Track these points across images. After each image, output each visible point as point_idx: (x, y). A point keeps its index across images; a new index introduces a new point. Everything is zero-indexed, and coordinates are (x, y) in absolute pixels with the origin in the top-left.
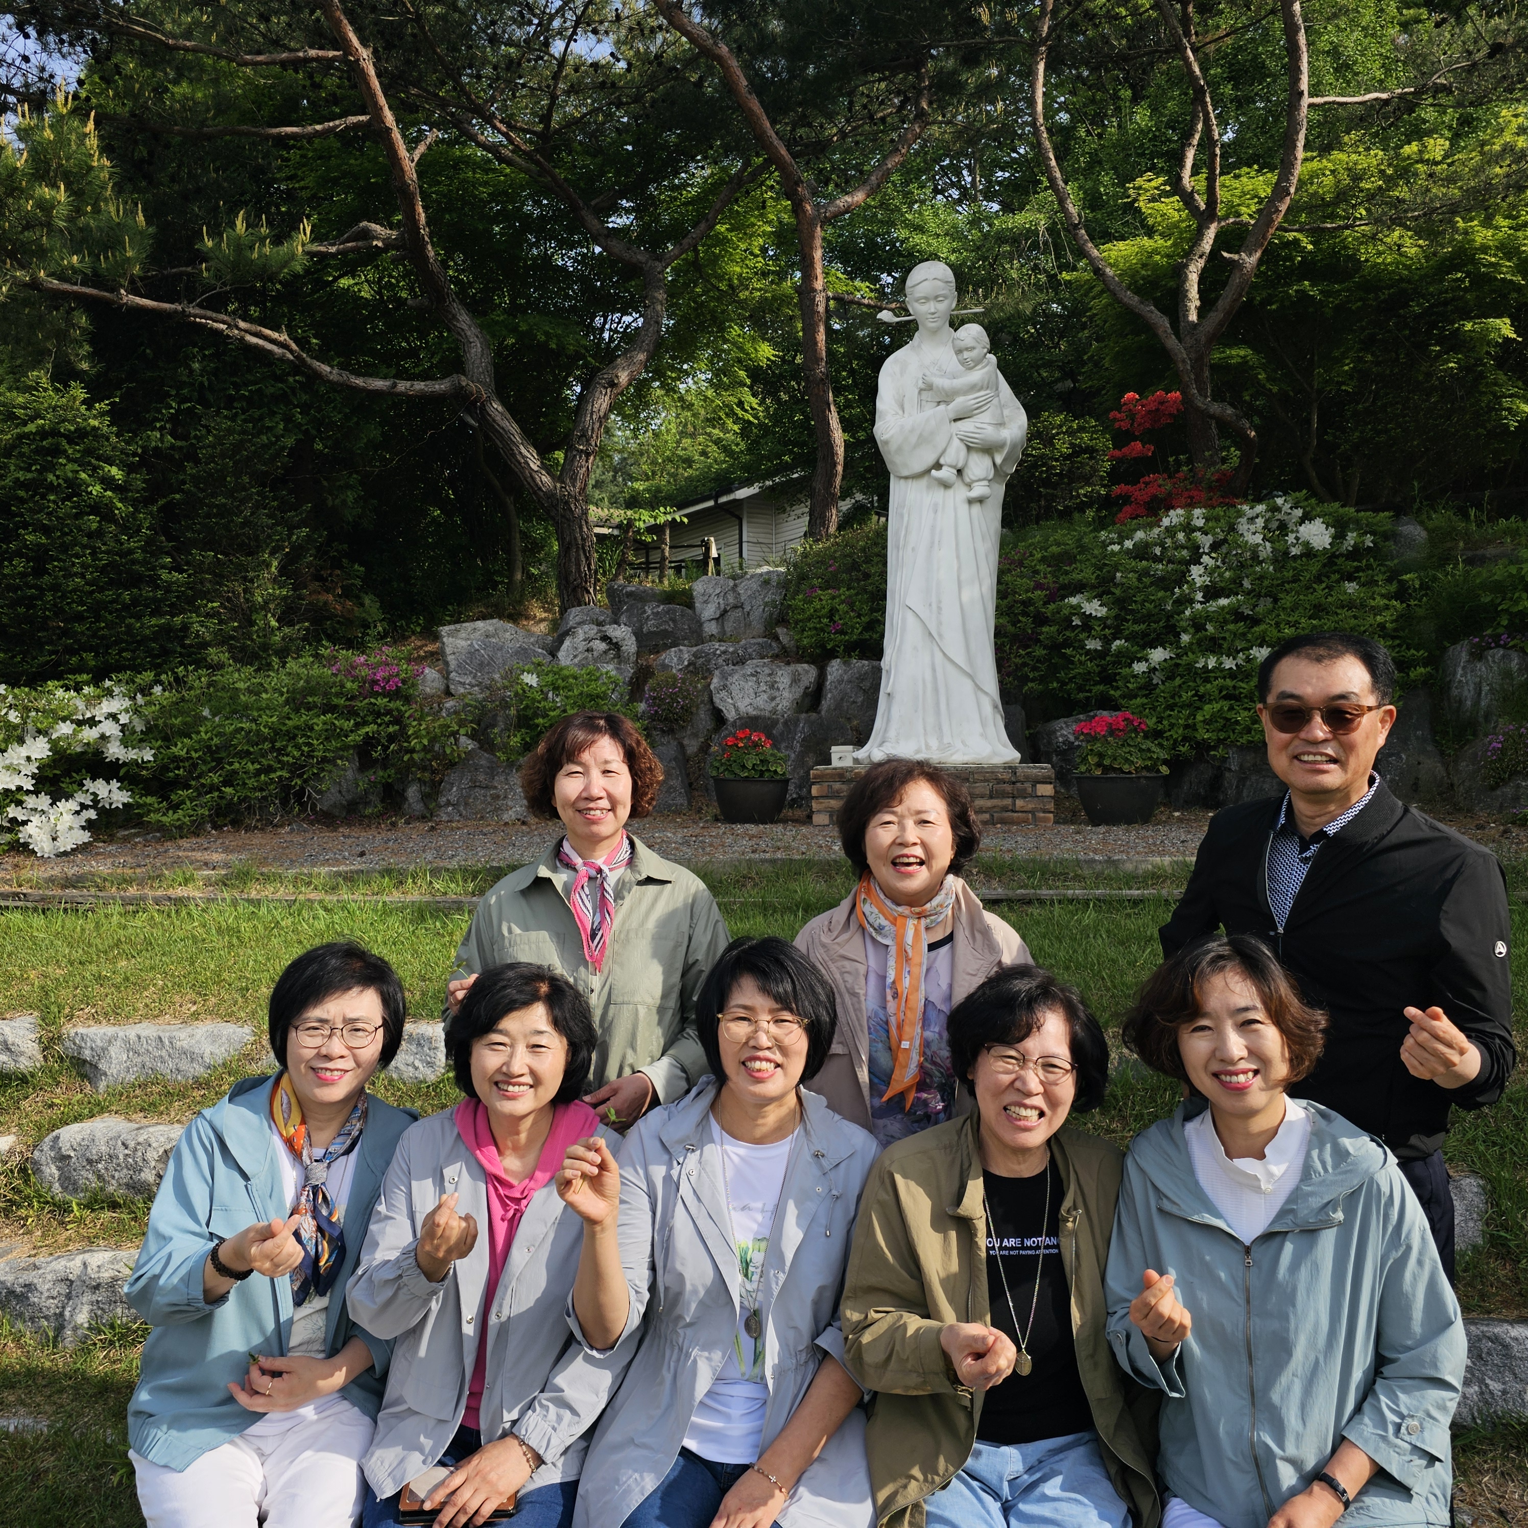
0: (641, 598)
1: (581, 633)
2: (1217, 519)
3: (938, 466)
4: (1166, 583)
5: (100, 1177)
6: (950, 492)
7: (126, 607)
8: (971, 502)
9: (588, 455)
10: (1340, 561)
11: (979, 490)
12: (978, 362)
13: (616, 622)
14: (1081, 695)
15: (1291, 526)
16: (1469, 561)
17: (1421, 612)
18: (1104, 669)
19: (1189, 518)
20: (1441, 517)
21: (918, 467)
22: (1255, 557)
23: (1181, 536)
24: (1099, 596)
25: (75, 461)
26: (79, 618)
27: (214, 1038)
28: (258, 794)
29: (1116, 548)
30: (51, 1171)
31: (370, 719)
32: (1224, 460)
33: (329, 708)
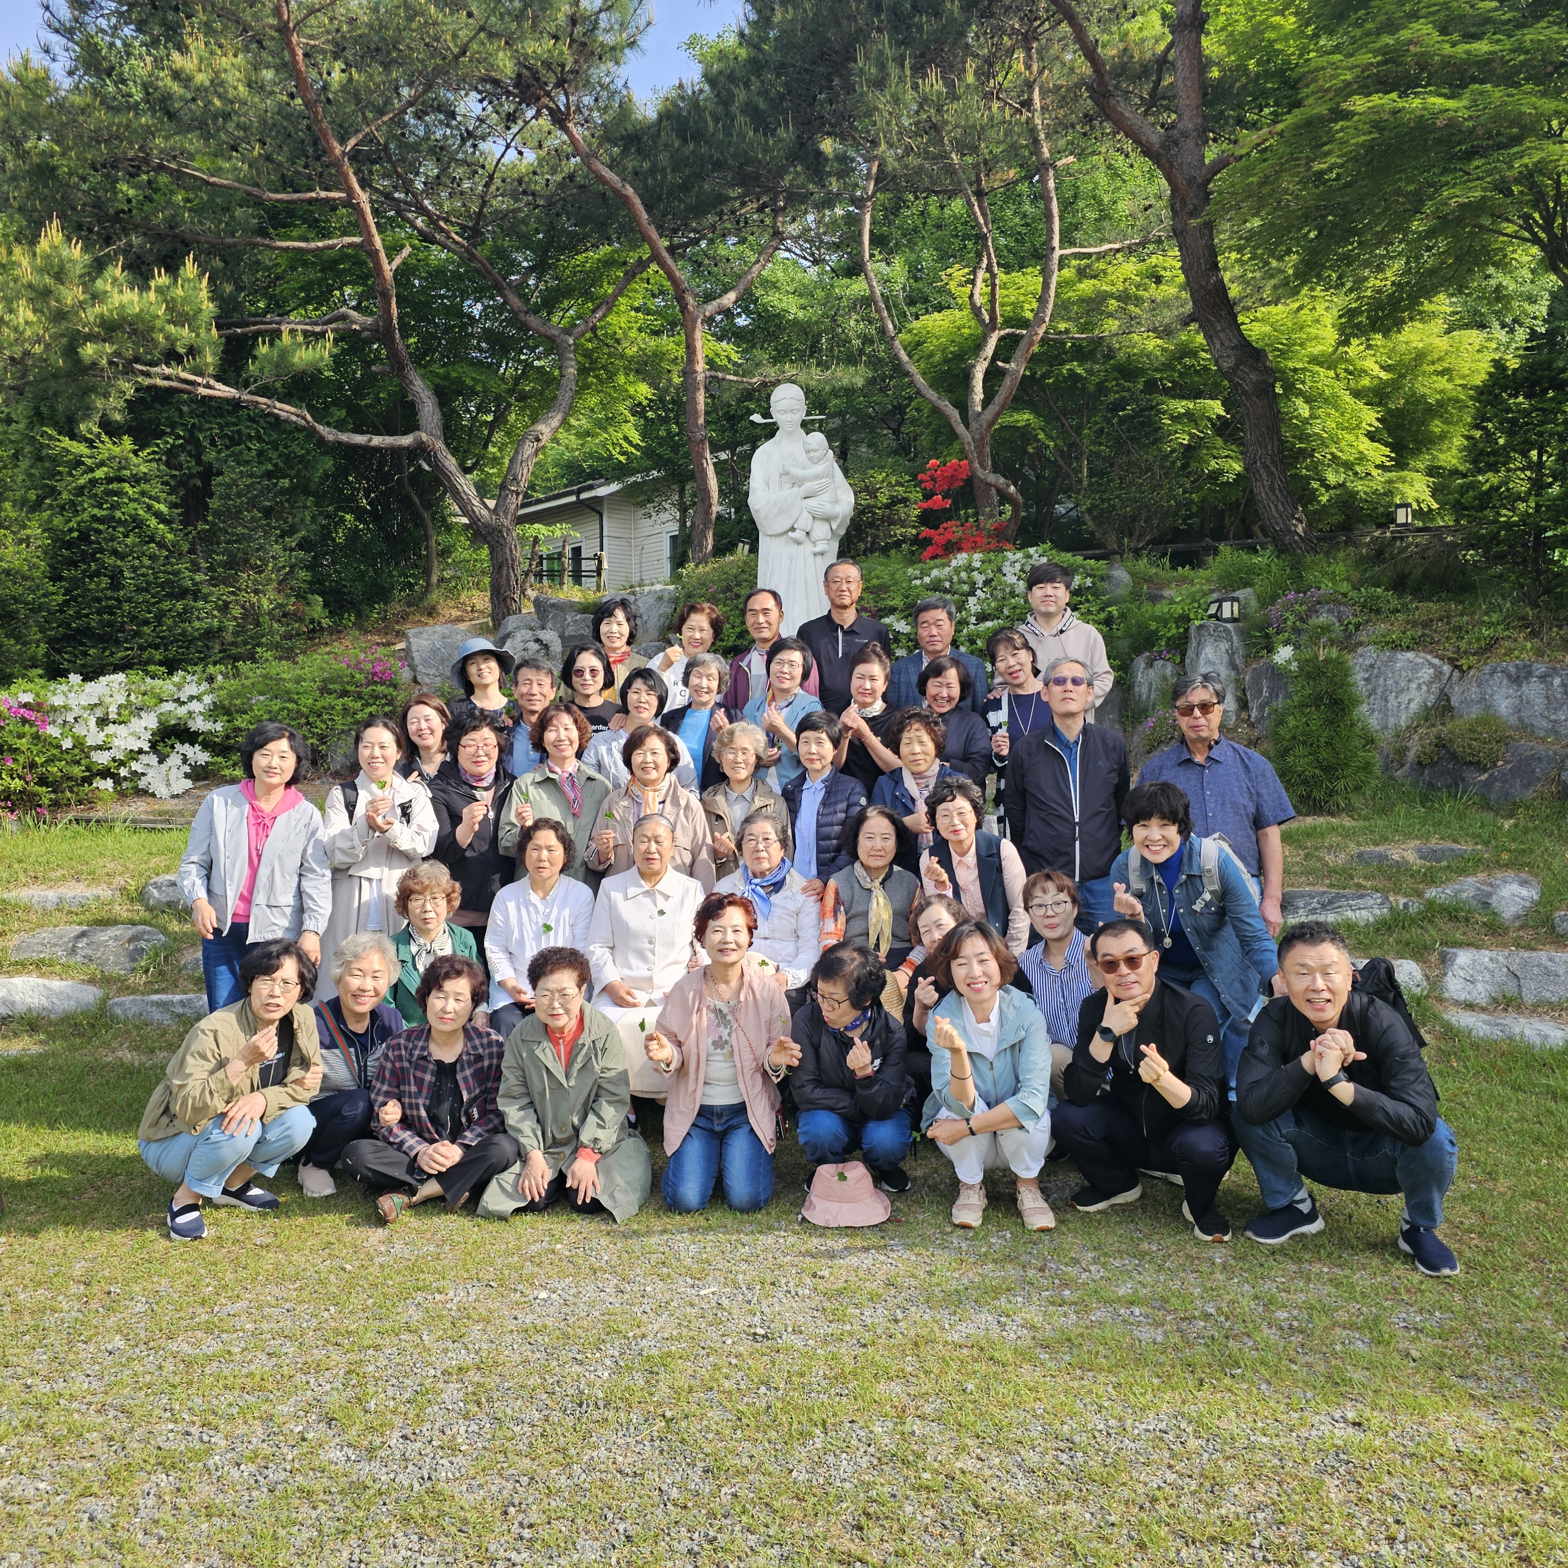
0: (561, 608)
1: (519, 636)
2: (990, 562)
3: (793, 529)
6: (802, 547)
7: (179, 615)
8: (815, 554)
9: (518, 494)
11: (820, 547)
12: (821, 458)
13: (543, 628)
17: (1119, 633)
19: (970, 560)
20: (1143, 564)
21: (780, 529)
22: (1014, 591)
23: (964, 574)
25: (135, 500)
26: (146, 622)
29: (918, 582)
32: (1001, 513)
33: (344, 694)
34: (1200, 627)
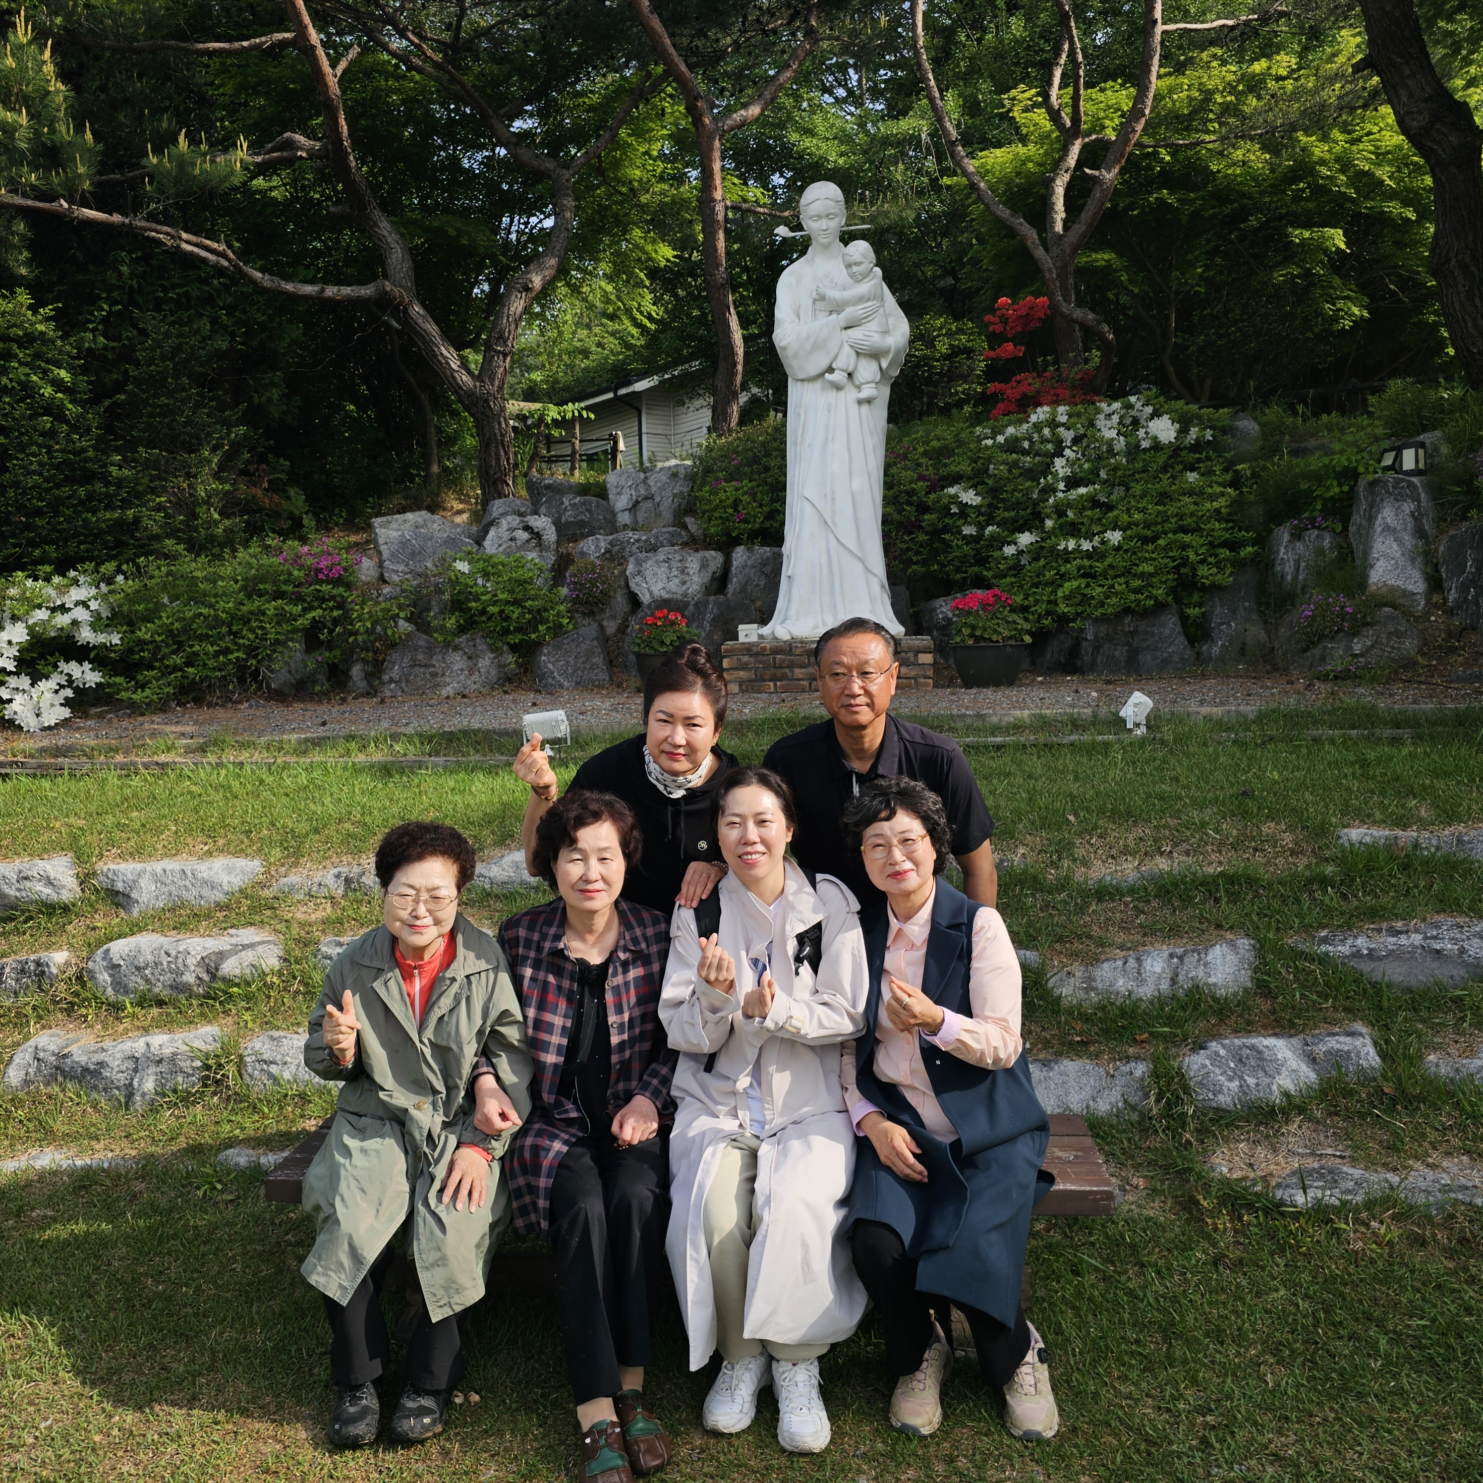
0: (557, 490)
1: (504, 523)
2: (1079, 415)
3: (831, 370)
4: (1032, 474)
5: (147, 981)
6: (842, 394)
7: (82, 502)
8: (860, 402)
9: (505, 355)
10: (1184, 453)
11: (868, 391)
12: (865, 275)
13: (536, 512)
14: (958, 576)
15: (1143, 422)
16: (1294, 453)
17: (1252, 498)
18: (978, 552)
19: (1054, 414)
20: (1274, 413)
21: (813, 371)
22: (1111, 452)
23: (1046, 431)
24: (974, 486)
25: (26, 364)
26: (39, 512)
27: (230, 870)
28: (218, 674)
29: (989, 442)
30: (104, 977)
31: (315, 604)
32: (1087, 361)
33: (279, 595)
34: (1374, 483)
